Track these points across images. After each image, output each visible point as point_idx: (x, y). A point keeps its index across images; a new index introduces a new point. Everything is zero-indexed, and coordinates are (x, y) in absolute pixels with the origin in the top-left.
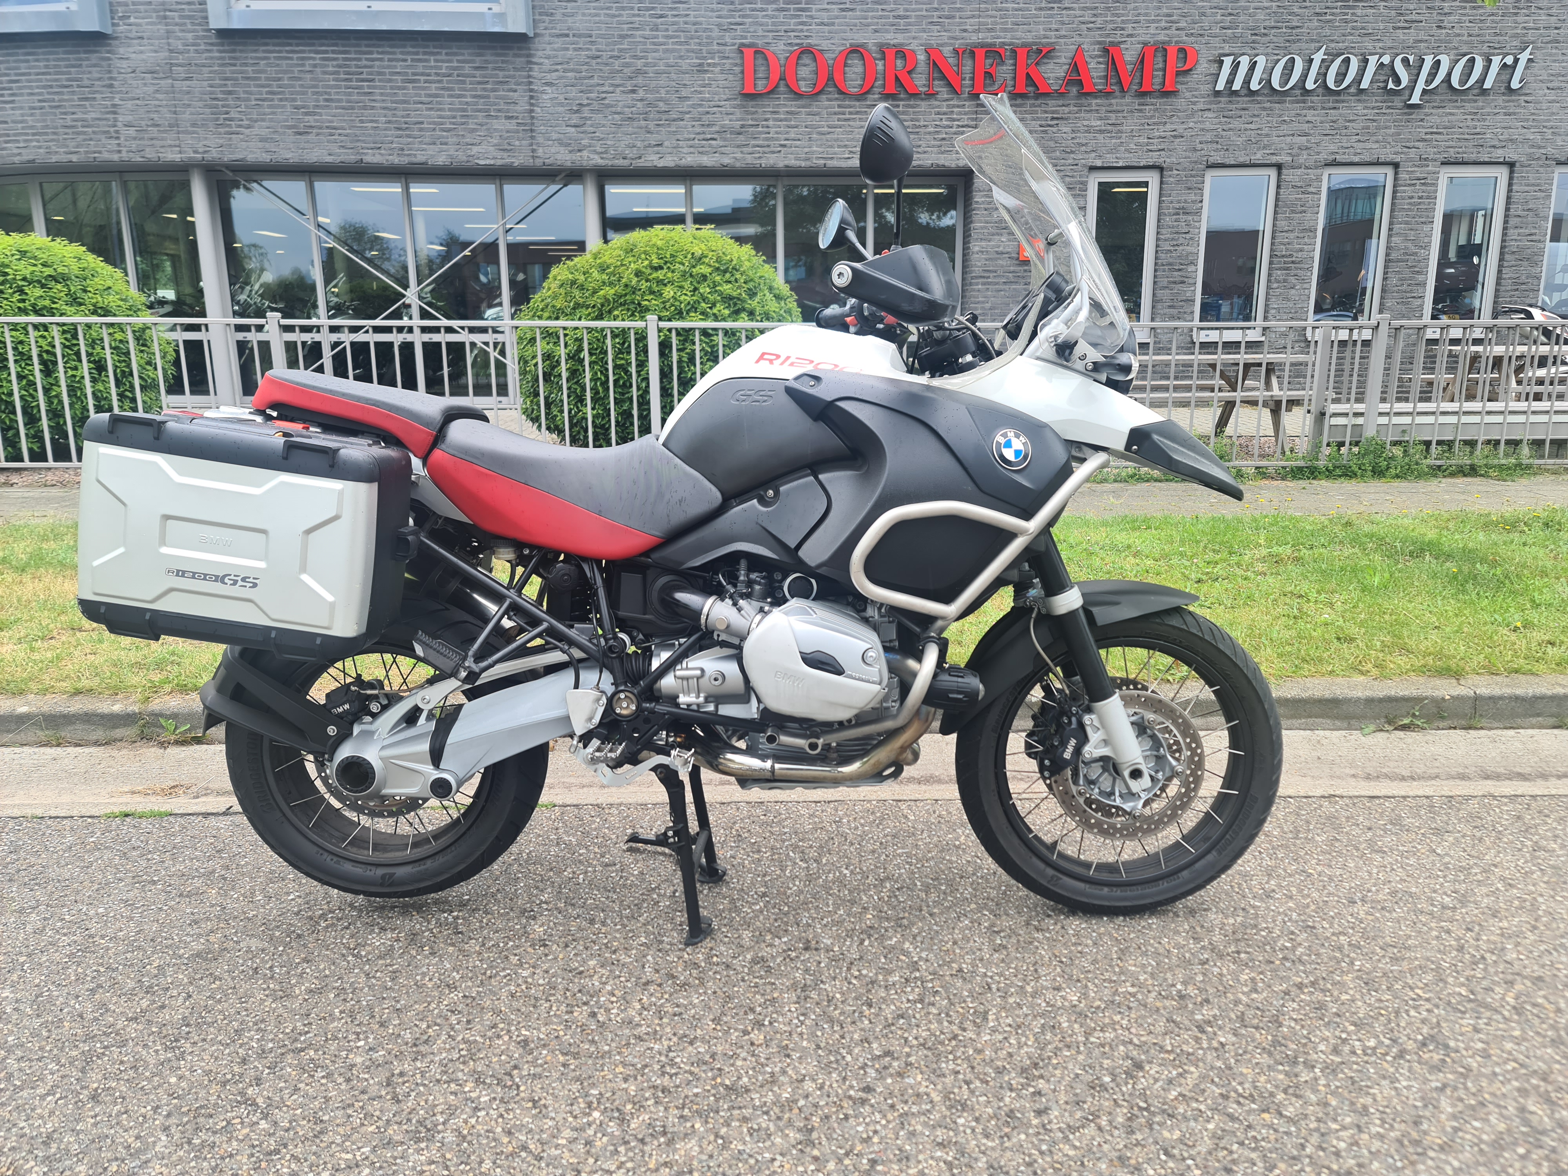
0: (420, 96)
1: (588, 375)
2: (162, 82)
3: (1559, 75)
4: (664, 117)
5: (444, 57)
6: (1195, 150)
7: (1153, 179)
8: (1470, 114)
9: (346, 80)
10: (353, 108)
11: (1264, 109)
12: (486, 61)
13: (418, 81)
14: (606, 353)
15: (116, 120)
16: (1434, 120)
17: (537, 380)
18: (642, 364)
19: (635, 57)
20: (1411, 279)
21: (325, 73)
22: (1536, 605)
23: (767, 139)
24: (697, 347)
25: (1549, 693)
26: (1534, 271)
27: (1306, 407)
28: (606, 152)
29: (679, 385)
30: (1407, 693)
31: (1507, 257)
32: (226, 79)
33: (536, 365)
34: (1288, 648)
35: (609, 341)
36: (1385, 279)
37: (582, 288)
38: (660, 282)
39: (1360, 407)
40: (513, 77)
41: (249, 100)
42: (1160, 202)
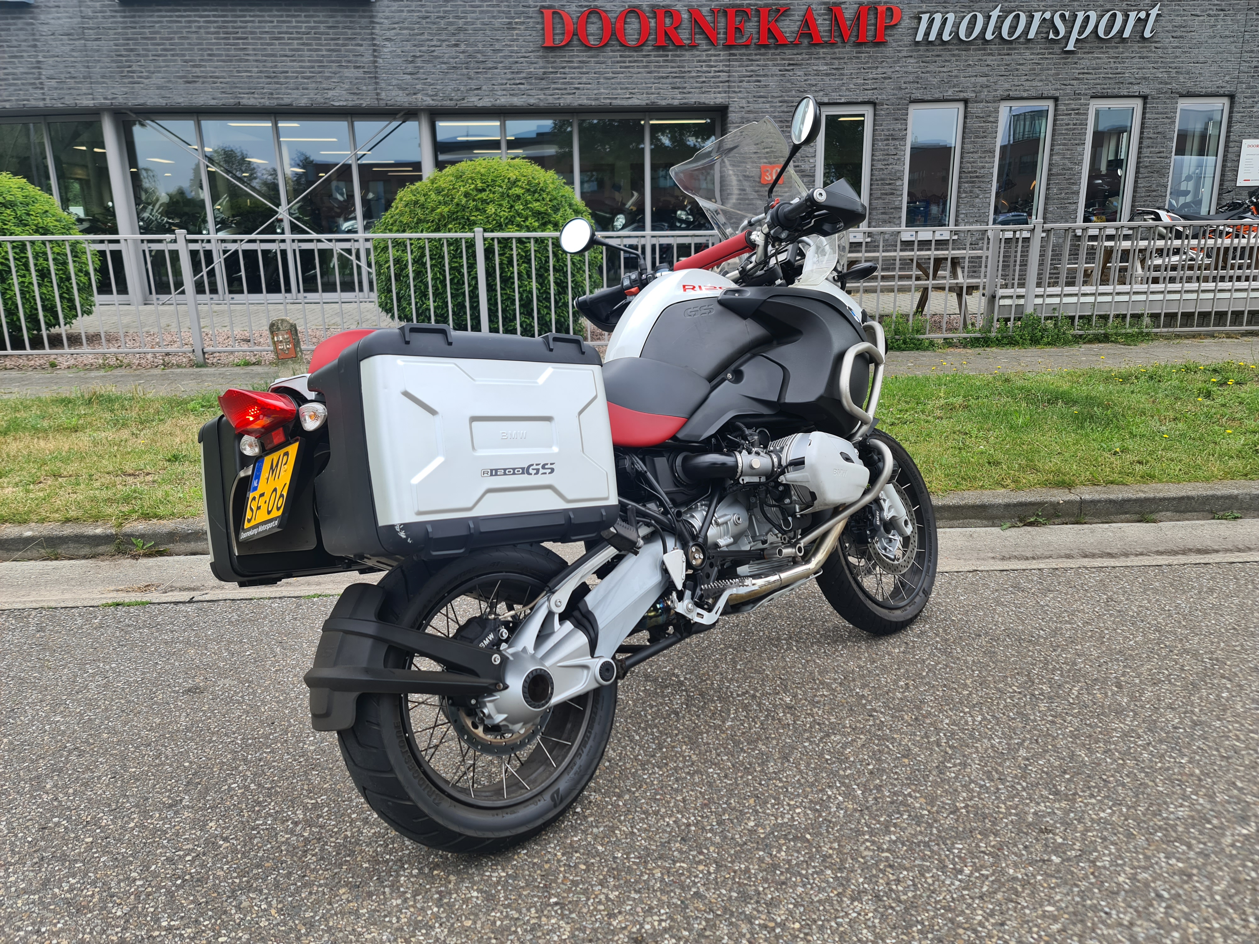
0: (284, 50)
1: (430, 275)
2: (77, 42)
3: (1181, 26)
4: (482, 66)
5: (303, 19)
6: (901, 89)
7: (868, 112)
8: (1113, 57)
9: (225, 38)
10: (231, 61)
11: (954, 55)
12: (338, 22)
13: (283, 38)
14: (443, 257)
15: (40, 74)
16: (1085, 62)
17: (390, 279)
18: (472, 266)
19: (457, 17)
20: (1067, 188)
21: (208, 33)
22: (1132, 435)
23: (564, 83)
24: (515, 253)
25: (1134, 497)
26: (1162, 180)
27: (981, 291)
28: (436, 95)
29: (501, 282)
30: (1033, 499)
31: (1142, 170)
32: (128, 39)
33: (389, 267)
34: (952, 471)
35: (445, 249)
36: (1048, 189)
37: (423, 206)
38: (484, 201)
39: (1021, 291)
40: (360, 34)
41: (147, 56)
42: (874, 130)
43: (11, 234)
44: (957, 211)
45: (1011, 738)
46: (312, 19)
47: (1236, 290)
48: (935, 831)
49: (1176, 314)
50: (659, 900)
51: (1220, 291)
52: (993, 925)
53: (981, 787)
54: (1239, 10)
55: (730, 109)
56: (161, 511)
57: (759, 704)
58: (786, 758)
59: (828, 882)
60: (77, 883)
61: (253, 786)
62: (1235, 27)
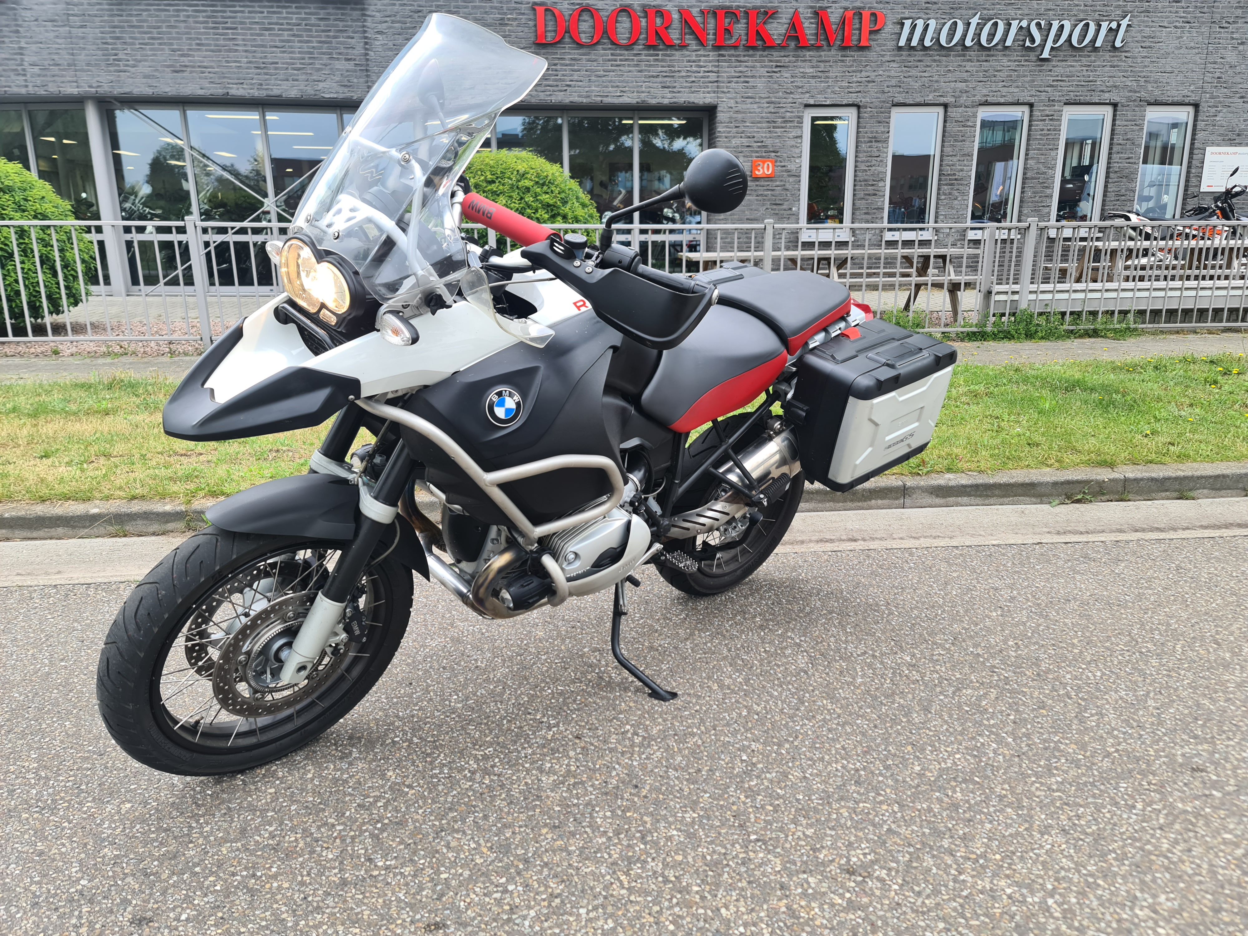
0: (275, 41)
2: (61, 29)
3: (1150, 37)
5: (294, 10)
6: (884, 92)
7: (849, 114)
8: (1086, 66)
9: (214, 28)
10: (220, 51)
11: (935, 61)
12: (329, 14)
13: (273, 29)
15: (22, 60)
16: (1059, 70)
20: (1041, 192)
21: (197, 22)
22: (1157, 420)
23: (556, 80)
25: (1174, 475)
26: (1130, 186)
27: (978, 288)
30: (1079, 478)
31: (1111, 175)
32: (115, 27)
34: (997, 451)
36: (1022, 192)
38: (494, 193)
39: (1016, 288)
40: (351, 26)
41: (134, 44)
42: (858, 132)
43: (10, 219)
44: (937, 213)
45: (1136, 691)
46: (303, 11)
47: (1217, 288)
48: (1096, 773)
49: (1161, 311)
50: (856, 836)
51: (1202, 289)
52: (1181, 851)
53: (1124, 733)
54: (1203, 23)
55: (719, 109)
56: (227, 489)
57: (882, 663)
58: (927, 710)
59: (1012, 819)
60: (276, 830)
61: (415, 740)
62: (1200, 39)
